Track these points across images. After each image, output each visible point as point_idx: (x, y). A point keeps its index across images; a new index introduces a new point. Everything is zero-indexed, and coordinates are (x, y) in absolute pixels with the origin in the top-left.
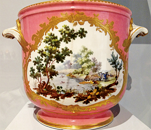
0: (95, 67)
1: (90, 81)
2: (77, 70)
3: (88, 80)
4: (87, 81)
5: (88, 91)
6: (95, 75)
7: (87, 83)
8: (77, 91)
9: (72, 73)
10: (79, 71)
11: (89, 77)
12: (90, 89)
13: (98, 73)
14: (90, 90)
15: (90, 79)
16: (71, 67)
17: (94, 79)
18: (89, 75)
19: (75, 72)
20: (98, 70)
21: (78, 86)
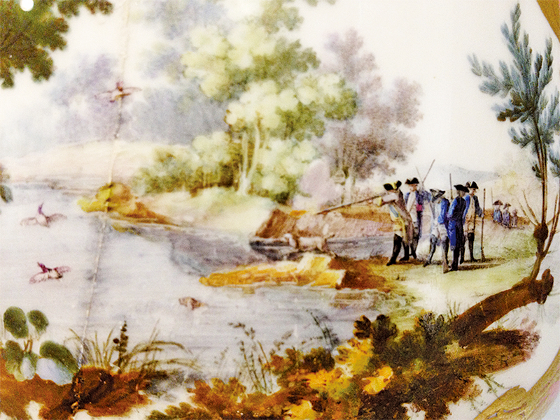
0: (360, 127)
1: (308, 258)
2: (178, 150)
3: (285, 251)
4: (274, 258)
5: (292, 354)
6: (355, 209)
7: (279, 280)
8: (178, 354)
9: (135, 180)
10: (195, 162)
11: (301, 226)
12: (305, 340)
13: (388, 187)
14: (306, 351)
15: (304, 241)
16: (121, 121)
17: (346, 244)
18: (299, 203)
19: (162, 174)
20: (382, 158)
21: (195, 303)
